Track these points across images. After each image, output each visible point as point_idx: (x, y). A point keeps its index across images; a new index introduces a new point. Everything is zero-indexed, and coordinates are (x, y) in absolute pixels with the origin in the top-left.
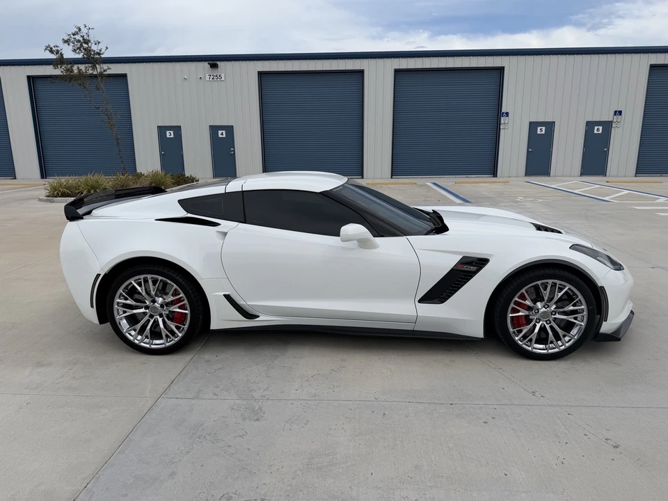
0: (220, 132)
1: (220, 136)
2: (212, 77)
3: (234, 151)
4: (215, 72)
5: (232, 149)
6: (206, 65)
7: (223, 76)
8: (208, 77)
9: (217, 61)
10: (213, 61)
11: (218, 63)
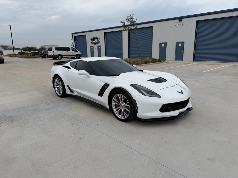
0: (179, 44)
1: (179, 45)
2: (179, 25)
3: (183, 51)
4: (181, 23)
5: (183, 50)
6: (177, 21)
7: (183, 24)
8: (178, 25)
9: (181, 18)
10: (180, 19)
11: (182, 19)
